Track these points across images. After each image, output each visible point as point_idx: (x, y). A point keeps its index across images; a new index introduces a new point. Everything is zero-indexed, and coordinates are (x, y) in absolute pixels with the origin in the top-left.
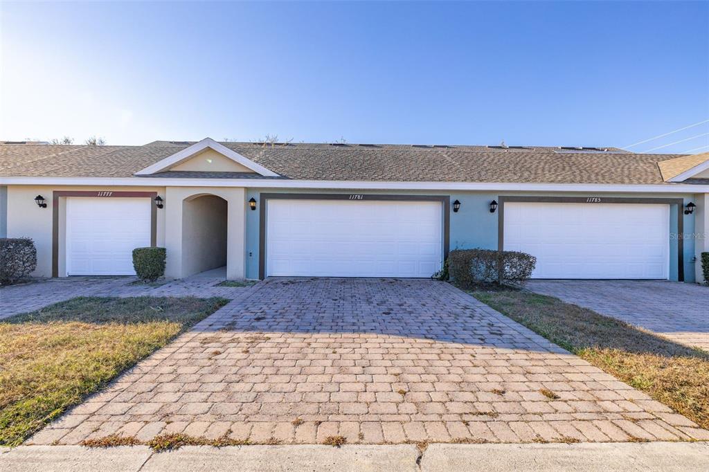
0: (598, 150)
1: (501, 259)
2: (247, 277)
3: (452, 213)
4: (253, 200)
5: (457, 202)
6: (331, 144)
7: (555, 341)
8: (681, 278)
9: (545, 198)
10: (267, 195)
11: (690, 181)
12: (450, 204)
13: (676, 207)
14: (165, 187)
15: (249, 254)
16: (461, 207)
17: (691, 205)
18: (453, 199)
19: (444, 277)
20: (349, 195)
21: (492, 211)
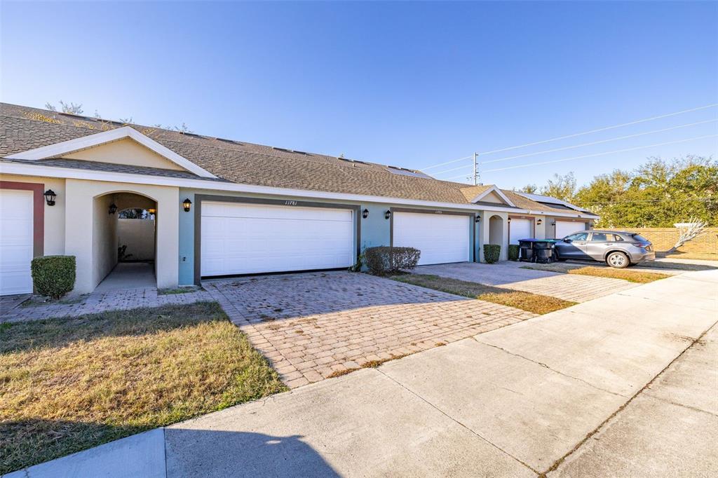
0: (410, 171)
1: (391, 254)
2: (180, 282)
3: (362, 218)
4: (187, 201)
5: (366, 211)
6: (182, 133)
7: (463, 295)
8: (474, 261)
9: (415, 210)
10: (202, 197)
11: (479, 203)
12: (360, 212)
13: (472, 218)
14: (65, 179)
15: (183, 259)
16: (369, 214)
17: (479, 217)
18: (363, 208)
19: (357, 269)
20: (285, 201)
21: (387, 218)
